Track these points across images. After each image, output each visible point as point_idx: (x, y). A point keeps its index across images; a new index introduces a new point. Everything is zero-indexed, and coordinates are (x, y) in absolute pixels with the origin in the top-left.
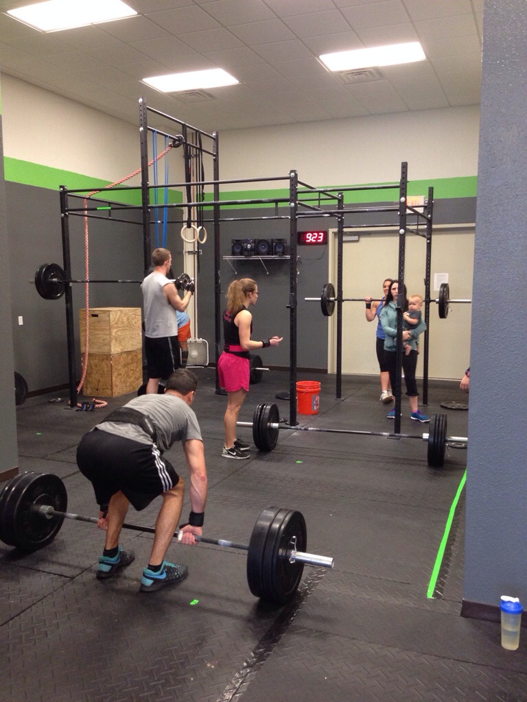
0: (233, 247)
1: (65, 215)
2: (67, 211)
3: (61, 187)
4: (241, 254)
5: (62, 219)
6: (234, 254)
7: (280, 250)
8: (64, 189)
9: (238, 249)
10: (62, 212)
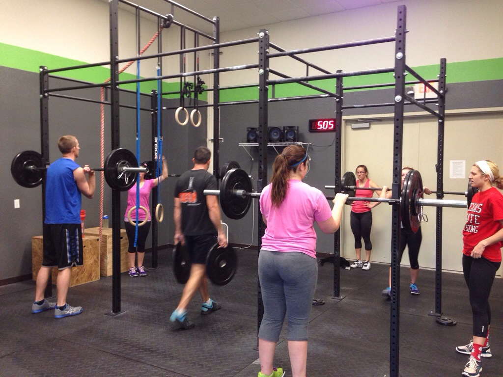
0: (248, 135)
1: (44, 96)
2: (47, 91)
3: (41, 67)
4: (256, 141)
5: (41, 100)
6: (249, 141)
7: (291, 137)
8: (44, 69)
9: (253, 136)
10: (41, 93)
